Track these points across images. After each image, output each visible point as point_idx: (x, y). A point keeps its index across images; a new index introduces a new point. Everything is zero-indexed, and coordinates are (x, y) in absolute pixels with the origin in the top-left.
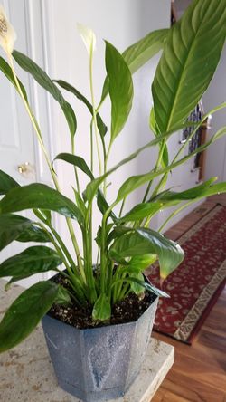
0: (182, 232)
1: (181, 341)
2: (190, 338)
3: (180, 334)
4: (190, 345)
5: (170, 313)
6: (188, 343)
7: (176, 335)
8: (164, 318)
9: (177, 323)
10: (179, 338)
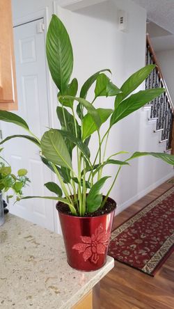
0: (155, 197)
1: (146, 273)
2: (153, 272)
3: (146, 269)
4: (153, 276)
5: (141, 254)
6: (152, 275)
7: (144, 269)
8: (136, 258)
9: (145, 261)
10: (146, 271)
